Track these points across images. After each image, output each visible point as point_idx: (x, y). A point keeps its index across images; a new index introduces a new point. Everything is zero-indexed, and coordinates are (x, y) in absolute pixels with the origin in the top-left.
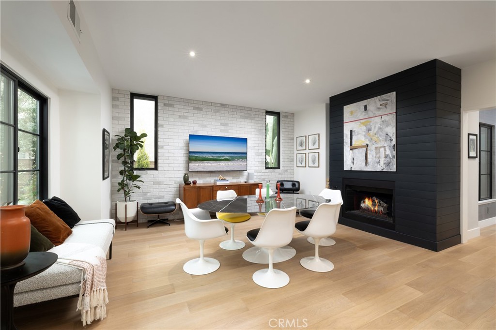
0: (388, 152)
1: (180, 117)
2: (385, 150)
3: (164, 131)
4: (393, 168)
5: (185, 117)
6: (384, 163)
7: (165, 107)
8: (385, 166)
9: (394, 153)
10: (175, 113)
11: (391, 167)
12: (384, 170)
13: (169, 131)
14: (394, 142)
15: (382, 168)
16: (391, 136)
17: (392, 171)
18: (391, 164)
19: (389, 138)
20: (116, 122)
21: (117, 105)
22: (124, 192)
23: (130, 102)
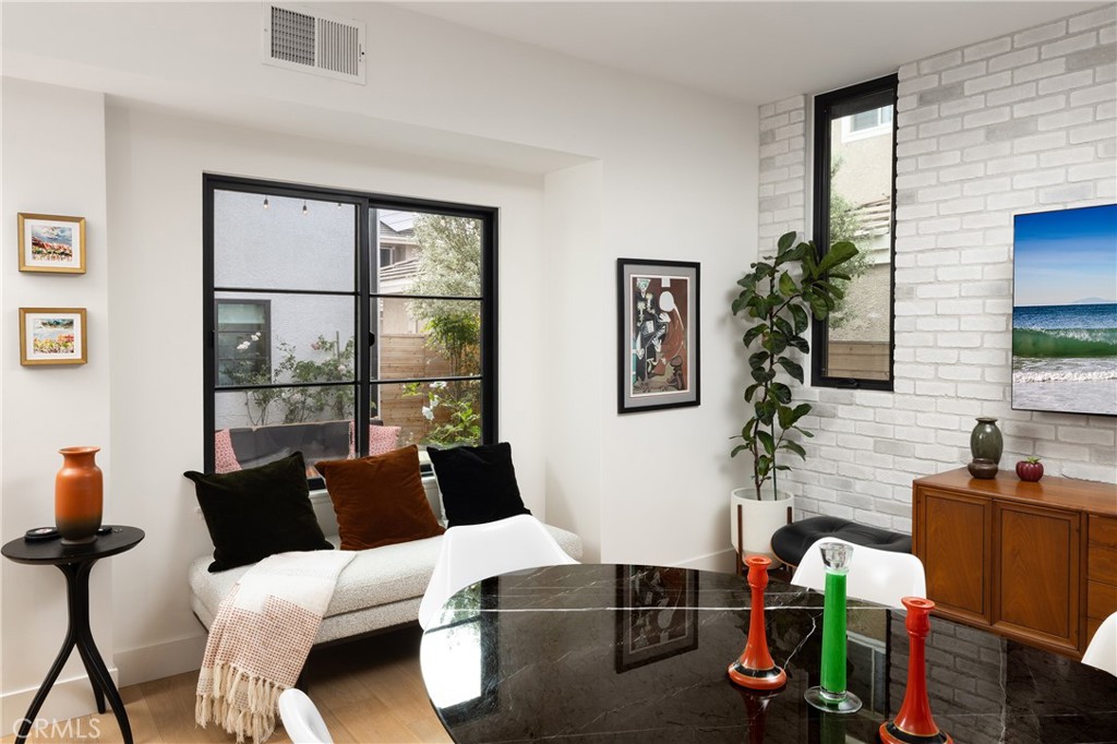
1: (992, 133)
3: (918, 220)
5: (1019, 128)
7: (924, 109)
10: (969, 122)
13: (940, 216)
20: (768, 217)
21: (772, 158)
22: (756, 463)
23: (804, 135)
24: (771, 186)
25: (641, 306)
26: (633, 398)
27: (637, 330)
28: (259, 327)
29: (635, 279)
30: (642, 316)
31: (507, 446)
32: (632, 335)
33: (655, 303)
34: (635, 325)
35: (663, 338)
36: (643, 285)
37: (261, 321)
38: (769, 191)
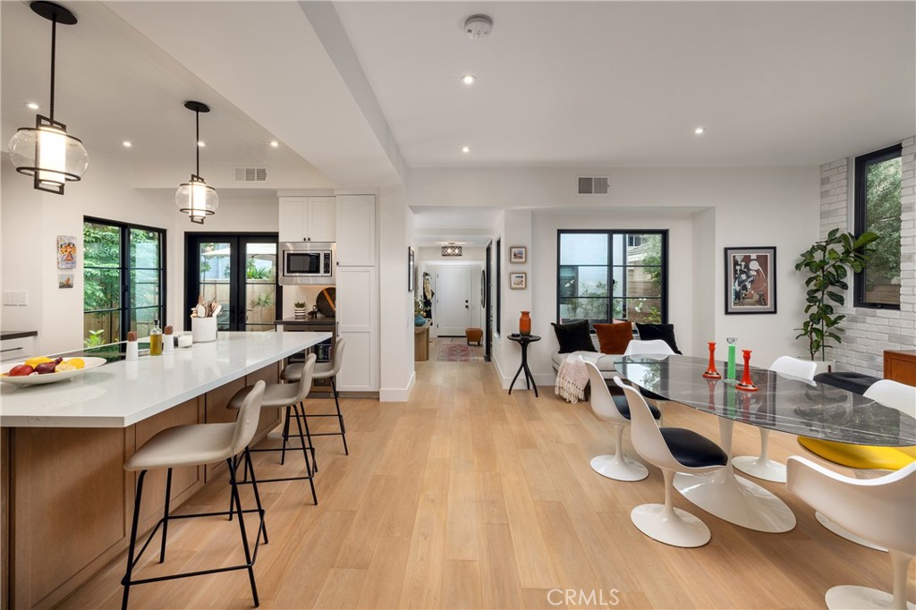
3: (913, 219)
20: (825, 221)
21: (828, 191)
22: (812, 343)
23: (847, 179)
24: (827, 206)
25: (738, 268)
26: (732, 307)
27: (736, 278)
28: (573, 278)
29: (734, 257)
30: (738, 272)
31: (672, 326)
32: (733, 280)
33: (747, 266)
34: (734, 276)
35: (752, 282)
36: (739, 259)
37: (574, 275)
38: (826, 208)
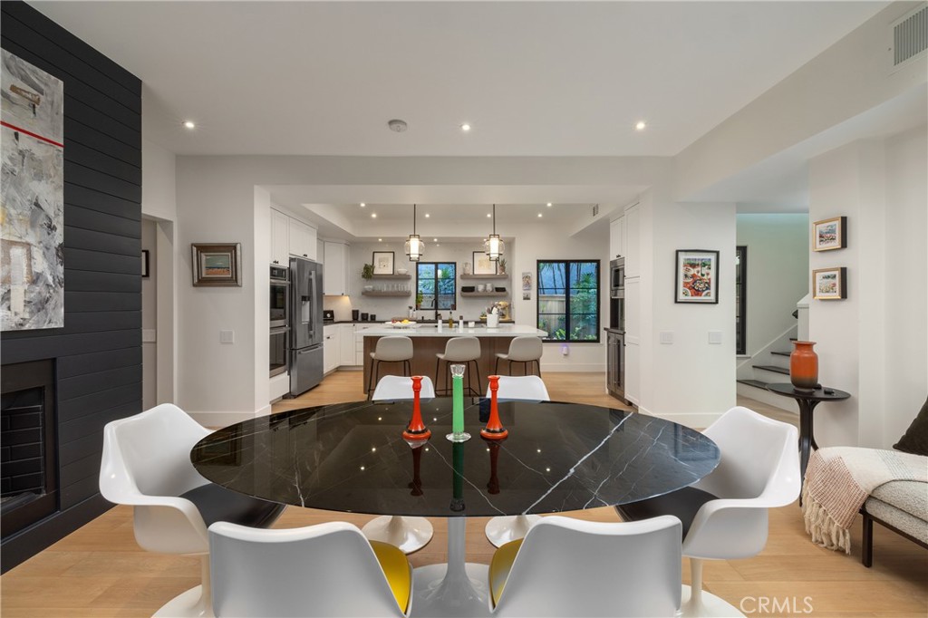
0: (40, 265)
2: (30, 257)
4: (56, 318)
6: (28, 303)
8: (31, 313)
9: (61, 269)
11: (51, 313)
12: (26, 327)
14: (59, 237)
15: (17, 319)
16: (52, 214)
17: (53, 326)
18: (50, 306)
19: (42, 220)
